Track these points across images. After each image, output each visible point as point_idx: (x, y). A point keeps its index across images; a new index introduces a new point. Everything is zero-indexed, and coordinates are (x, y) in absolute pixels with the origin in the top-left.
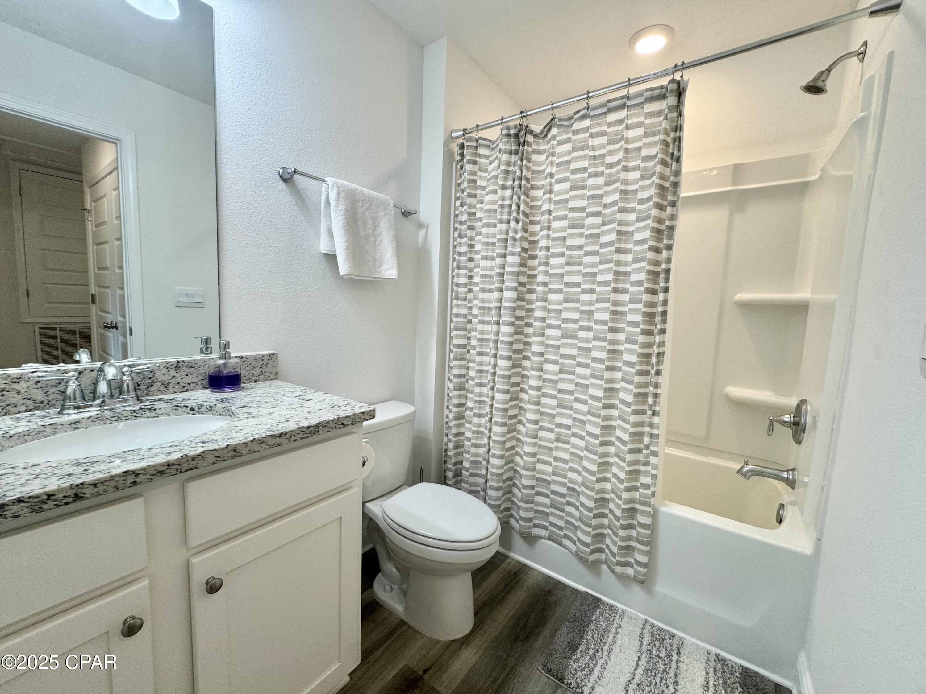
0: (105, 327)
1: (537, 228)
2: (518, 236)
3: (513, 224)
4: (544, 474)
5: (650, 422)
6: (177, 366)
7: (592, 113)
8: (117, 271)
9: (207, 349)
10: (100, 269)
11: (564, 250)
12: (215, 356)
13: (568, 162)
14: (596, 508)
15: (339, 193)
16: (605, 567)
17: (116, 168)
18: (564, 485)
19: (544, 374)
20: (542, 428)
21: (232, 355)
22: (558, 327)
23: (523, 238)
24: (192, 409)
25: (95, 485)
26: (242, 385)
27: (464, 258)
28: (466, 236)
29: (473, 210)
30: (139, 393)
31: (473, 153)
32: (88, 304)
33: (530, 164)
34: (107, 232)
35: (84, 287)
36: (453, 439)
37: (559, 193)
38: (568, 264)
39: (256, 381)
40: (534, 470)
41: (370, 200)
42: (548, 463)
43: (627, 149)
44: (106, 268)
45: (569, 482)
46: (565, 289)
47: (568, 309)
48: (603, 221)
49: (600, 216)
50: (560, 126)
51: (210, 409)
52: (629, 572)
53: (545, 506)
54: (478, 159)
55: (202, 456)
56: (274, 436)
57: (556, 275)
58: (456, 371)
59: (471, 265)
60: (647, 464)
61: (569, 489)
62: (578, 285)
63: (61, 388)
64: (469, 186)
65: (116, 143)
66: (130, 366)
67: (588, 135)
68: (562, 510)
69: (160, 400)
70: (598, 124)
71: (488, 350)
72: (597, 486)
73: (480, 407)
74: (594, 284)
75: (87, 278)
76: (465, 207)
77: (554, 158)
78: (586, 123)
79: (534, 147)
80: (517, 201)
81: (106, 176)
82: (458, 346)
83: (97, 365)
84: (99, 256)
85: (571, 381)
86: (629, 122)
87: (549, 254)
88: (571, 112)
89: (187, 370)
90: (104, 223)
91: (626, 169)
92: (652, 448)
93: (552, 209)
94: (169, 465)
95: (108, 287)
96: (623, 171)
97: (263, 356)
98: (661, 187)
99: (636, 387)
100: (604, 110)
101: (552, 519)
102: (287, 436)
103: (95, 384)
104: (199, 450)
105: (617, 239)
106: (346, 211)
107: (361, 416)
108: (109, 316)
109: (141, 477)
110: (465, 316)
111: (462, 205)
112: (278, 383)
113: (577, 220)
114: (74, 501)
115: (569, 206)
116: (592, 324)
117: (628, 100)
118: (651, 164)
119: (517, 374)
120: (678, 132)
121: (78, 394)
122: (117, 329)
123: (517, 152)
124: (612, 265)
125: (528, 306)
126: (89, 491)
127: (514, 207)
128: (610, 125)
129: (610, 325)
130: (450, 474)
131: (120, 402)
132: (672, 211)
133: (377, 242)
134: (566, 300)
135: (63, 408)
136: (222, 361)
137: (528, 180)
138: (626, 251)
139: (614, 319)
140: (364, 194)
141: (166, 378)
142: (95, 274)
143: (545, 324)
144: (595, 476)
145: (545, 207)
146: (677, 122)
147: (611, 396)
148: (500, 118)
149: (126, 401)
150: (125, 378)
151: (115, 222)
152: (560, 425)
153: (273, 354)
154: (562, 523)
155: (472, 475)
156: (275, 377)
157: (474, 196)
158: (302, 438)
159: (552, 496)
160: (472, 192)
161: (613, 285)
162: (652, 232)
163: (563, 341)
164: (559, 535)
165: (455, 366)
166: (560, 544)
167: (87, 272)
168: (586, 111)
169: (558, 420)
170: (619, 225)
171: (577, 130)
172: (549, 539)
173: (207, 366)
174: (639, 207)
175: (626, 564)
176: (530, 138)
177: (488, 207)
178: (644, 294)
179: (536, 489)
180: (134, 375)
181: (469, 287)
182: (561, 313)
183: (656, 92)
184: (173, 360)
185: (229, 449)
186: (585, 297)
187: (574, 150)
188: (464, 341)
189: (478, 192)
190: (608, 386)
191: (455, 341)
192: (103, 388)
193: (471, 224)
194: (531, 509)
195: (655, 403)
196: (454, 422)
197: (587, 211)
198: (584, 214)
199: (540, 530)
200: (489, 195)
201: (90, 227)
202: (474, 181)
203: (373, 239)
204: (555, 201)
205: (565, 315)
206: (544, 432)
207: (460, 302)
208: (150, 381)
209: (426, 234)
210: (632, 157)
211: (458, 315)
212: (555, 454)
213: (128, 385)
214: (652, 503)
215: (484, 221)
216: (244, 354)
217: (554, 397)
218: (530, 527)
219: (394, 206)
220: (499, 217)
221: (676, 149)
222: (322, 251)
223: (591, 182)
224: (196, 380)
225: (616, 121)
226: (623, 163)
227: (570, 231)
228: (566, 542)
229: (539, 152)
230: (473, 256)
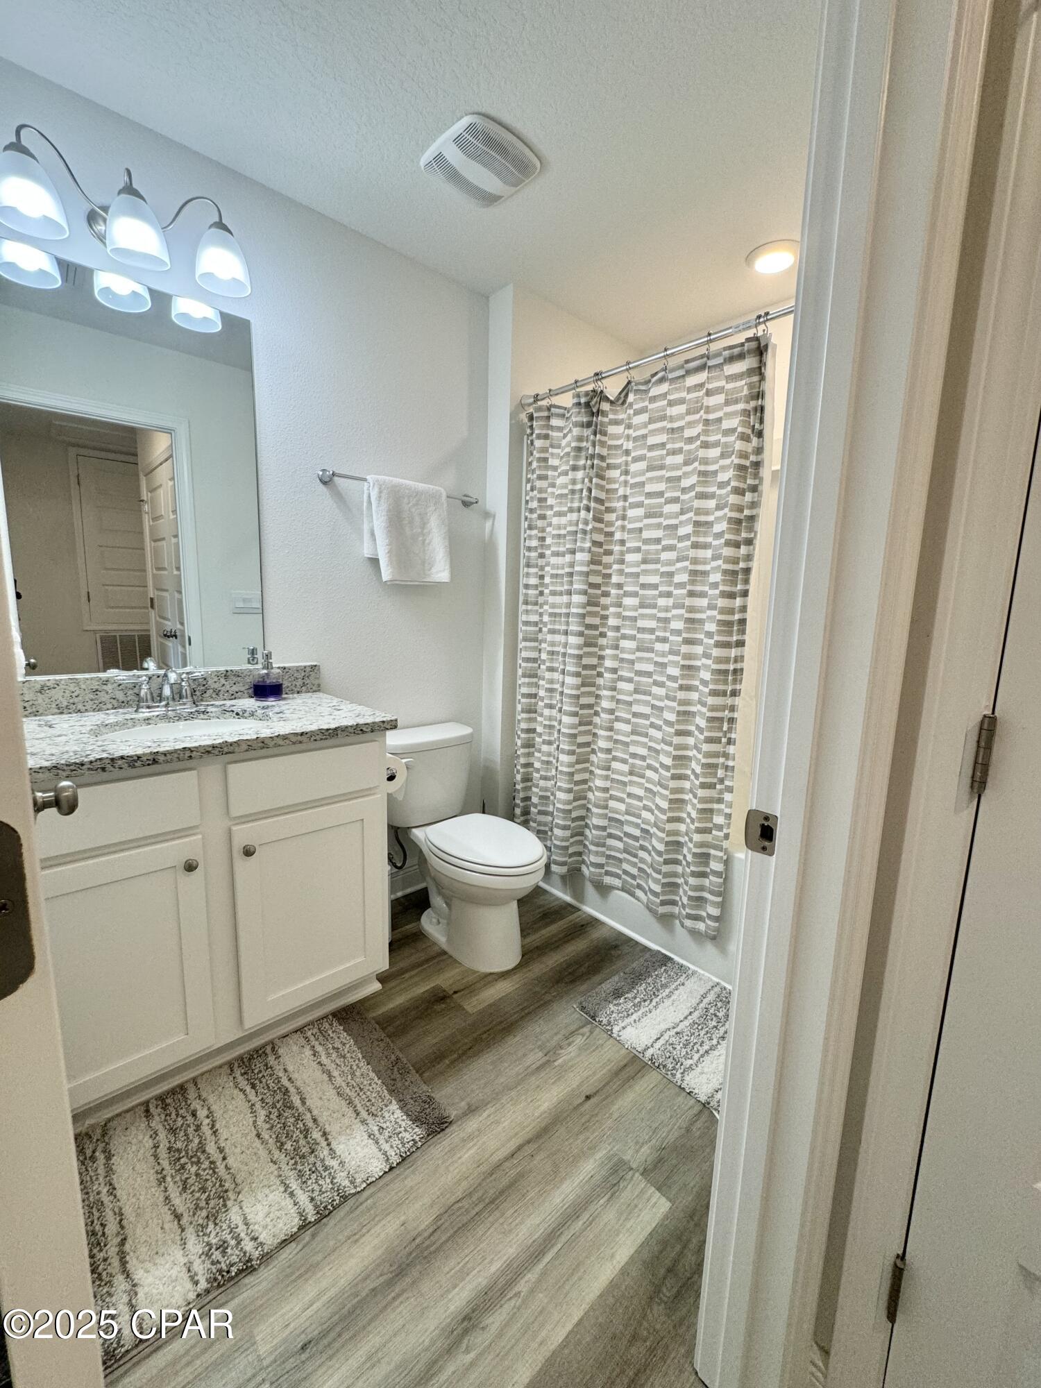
0: (165, 635)
1: (613, 517)
2: (589, 527)
3: (583, 513)
4: (617, 813)
5: (724, 752)
6: (227, 675)
7: (670, 376)
8: (175, 572)
9: (253, 660)
10: (158, 569)
11: (640, 544)
12: (260, 666)
13: (644, 437)
14: (667, 852)
15: (380, 492)
16: (677, 922)
17: (171, 456)
18: (637, 826)
19: (618, 694)
20: (615, 759)
21: (274, 666)
22: (633, 638)
23: (594, 529)
24: (237, 714)
25: (165, 755)
26: (284, 696)
27: (534, 554)
28: (536, 528)
29: (544, 495)
30: (195, 698)
31: (544, 426)
32: (147, 608)
33: (604, 439)
34: (164, 528)
35: (141, 589)
36: (521, 770)
37: (635, 475)
38: (645, 561)
39: (298, 692)
40: (606, 807)
41: (417, 494)
42: (621, 800)
43: (707, 420)
44: (164, 569)
45: (643, 823)
46: (641, 592)
47: (643, 616)
48: (681, 509)
49: (678, 502)
50: (637, 391)
51: (252, 714)
52: (701, 928)
53: (618, 850)
54: (550, 433)
55: (238, 743)
56: (296, 734)
57: (632, 575)
58: (524, 690)
59: (541, 562)
60: (720, 801)
61: (643, 830)
62: (655, 587)
63: (136, 690)
64: (540, 467)
65: (171, 434)
66: (188, 673)
67: (665, 402)
68: (635, 856)
69: (212, 705)
70: (676, 389)
71: (557, 665)
72: (669, 827)
73: (550, 733)
74: (670, 586)
75: (145, 577)
76: (535, 492)
77: (631, 431)
78: (664, 387)
79: (611, 416)
80: (588, 484)
81: (161, 464)
82: (528, 660)
83: (162, 672)
84: (157, 553)
85: (646, 703)
86: (710, 386)
87: (625, 549)
88: (647, 375)
89: (235, 679)
90: (161, 517)
91: (706, 445)
92: (727, 783)
93: (628, 494)
94: (214, 747)
95: (166, 590)
96: (701, 447)
97: (305, 667)
98: (741, 468)
99: (709, 710)
100: (681, 372)
101: (625, 866)
102: (308, 735)
103: (161, 689)
104: (237, 739)
105: (694, 532)
106: (389, 511)
107: (381, 724)
108: (169, 623)
109: (194, 753)
110: (536, 624)
111: (532, 490)
112: (321, 695)
113: (654, 507)
114: (153, 764)
115: (646, 491)
116: (668, 634)
117: (708, 359)
118: (732, 438)
119: (589, 694)
120: (760, 400)
121: (149, 697)
122: (176, 638)
123: (589, 425)
124: (687, 563)
125: (602, 613)
126: (162, 758)
127: (585, 493)
128: (689, 390)
129: (685, 635)
130: (518, 811)
131: (180, 704)
132: (753, 498)
133: (427, 542)
134: (642, 606)
135: (138, 707)
136: (265, 671)
137: (602, 458)
138: (705, 546)
139: (689, 628)
140: (410, 489)
141: (216, 686)
142: (154, 575)
143: (619, 634)
144: (665, 814)
145: (621, 492)
146: (759, 388)
147: (687, 721)
148: (573, 381)
149: (184, 704)
150: (183, 684)
151: (172, 517)
152: (634, 756)
153: (316, 666)
154: (634, 871)
155: (540, 813)
156: (318, 689)
157: (544, 478)
158: (321, 739)
159: (625, 839)
160: (544, 473)
161: (688, 587)
162: (729, 523)
163: (639, 654)
164: (632, 885)
165: (524, 683)
166: (633, 895)
167: (145, 571)
168: (663, 373)
169: (632, 749)
170: (696, 514)
171: (655, 396)
172: (623, 890)
173: (251, 677)
174: (718, 492)
175: (697, 918)
176: (605, 406)
177: (559, 492)
178: (720, 599)
179: (608, 831)
180: (191, 681)
181: (540, 589)
182: (636, 621)
183: (736, 351)
184: (222, 669)
185: (258, 741)
186: (662, 602)
187: (651, 421)
188: (533, 655)
189: (550, 473)
190: (682, 708)
191: (525, 654)
192: (167, 691)
193: (542, 512)
194: (603, 854)
195: (730, 730)
196: (522, 751)
197: (666, 496)
198: (662, 500)
199: (613, 878)
200: (561, 477)
201: (147, 521)
202: (546, 460)
203: (421, 539)
204: (631, 484)
205: (640, 623)
206: (618, 763)
207: (529, 607)
208: (203, 688)
209: (493, 524)
210: (713, 431)
211: (526, 623)
212: (629, 789)
213: (186, 690)
214: (724, 847)
215: (555, 509)
216: (286, 665)
217: (628, 722)
218: (600, 875)
219: (448, 497)
220: (569, 505)
221: (758, 421)
222: (366, 556)
223: (670, 460)
224: (243, 689)
225: (696, 386)
226: (702, 438)
227: (647, 521)
228: (639, 893)
229: (616, 422)
230: (544, 551)
